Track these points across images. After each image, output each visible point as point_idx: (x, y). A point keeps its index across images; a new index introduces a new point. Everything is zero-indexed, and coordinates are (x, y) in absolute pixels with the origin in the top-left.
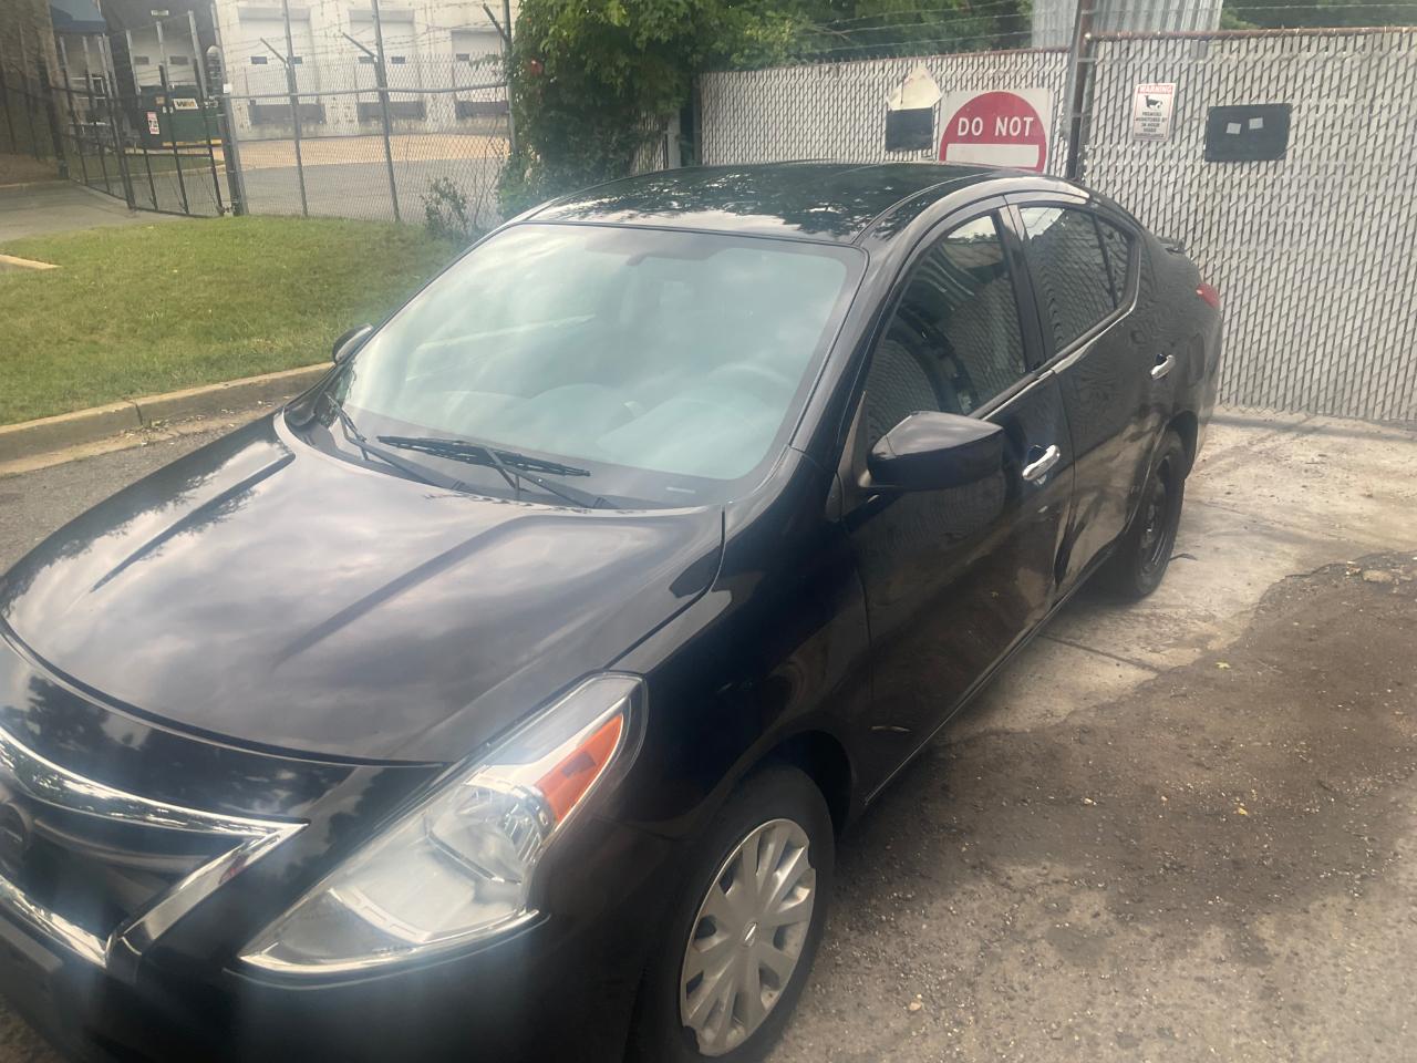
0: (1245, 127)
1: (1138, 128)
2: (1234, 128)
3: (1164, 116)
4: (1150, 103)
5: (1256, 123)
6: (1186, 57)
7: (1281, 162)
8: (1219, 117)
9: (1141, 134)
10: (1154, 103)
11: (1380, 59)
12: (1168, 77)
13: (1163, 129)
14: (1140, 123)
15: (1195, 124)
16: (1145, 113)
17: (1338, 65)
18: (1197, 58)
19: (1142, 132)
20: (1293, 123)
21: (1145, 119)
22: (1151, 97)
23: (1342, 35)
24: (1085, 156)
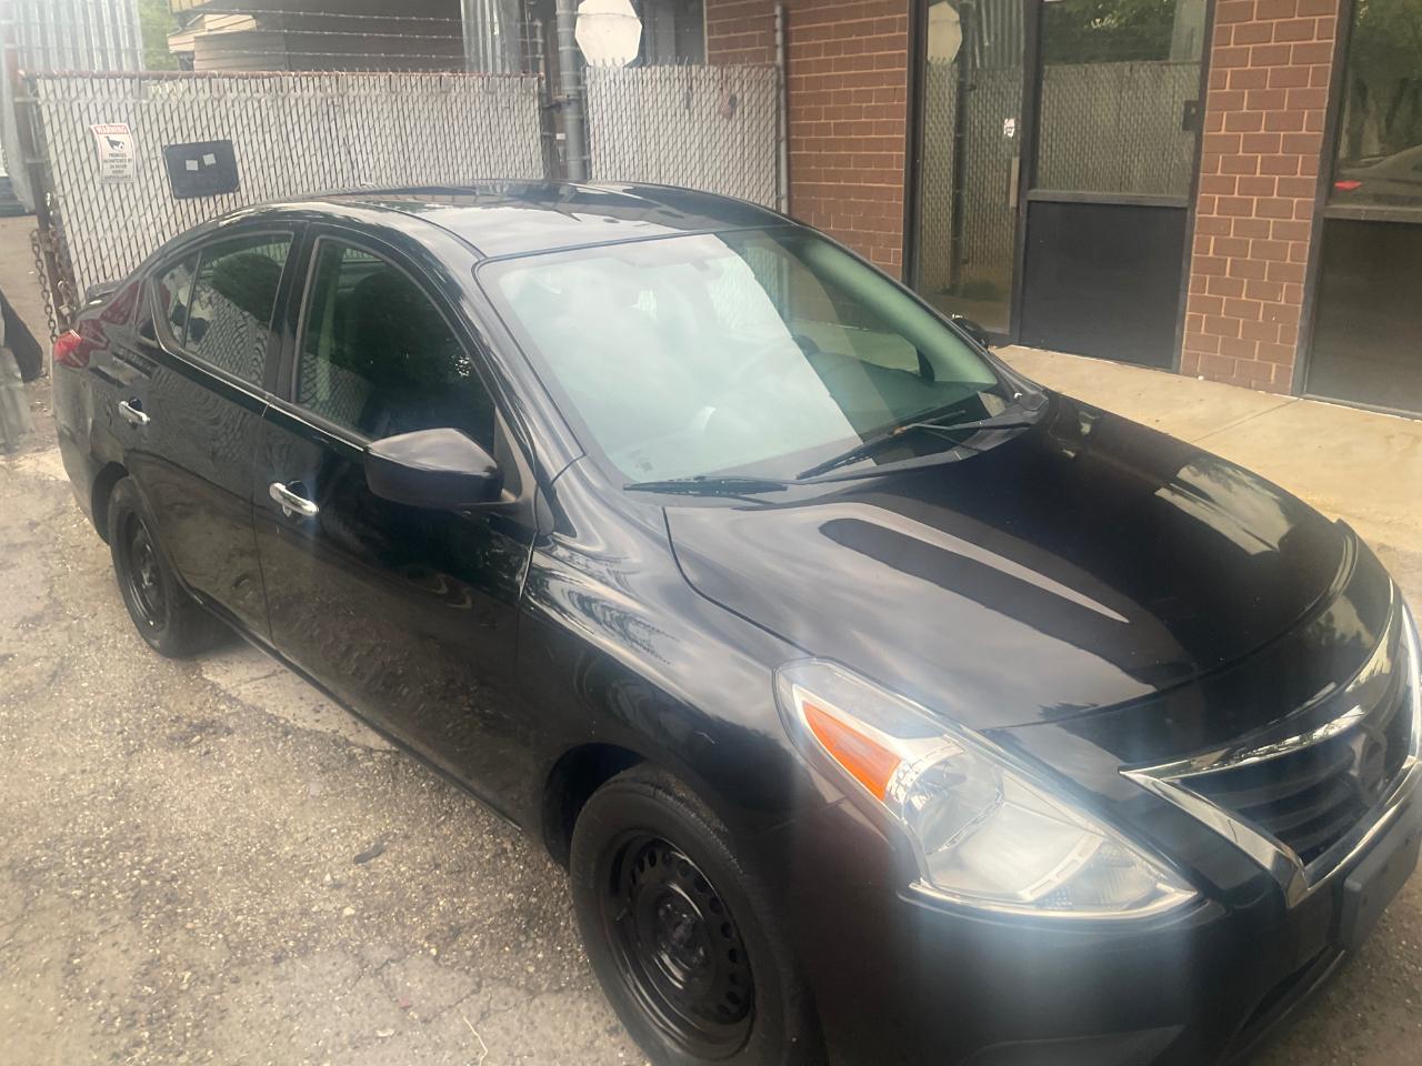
0: (201, 163)
1: (107, 170)
2: (192, 165)
3: (129, 156)
4: (113, 143)
5: (209, 159)
6: (129, 96)
7: (238, 194)
8: (175, 157)
9: (110, 177)
10: (117, 143)
11: (283, 99)
12: (117, 117)
13: (130, 170)
14: (107, 166)
15: (154, 164)
16: (112, 155)
17: (256, 105)
18: (140, 99)
19: (111, 174)
20: (238, 158)
21: (113, 161)
22: (113, 138)
23: (252, 77)
24: (55, 203)
